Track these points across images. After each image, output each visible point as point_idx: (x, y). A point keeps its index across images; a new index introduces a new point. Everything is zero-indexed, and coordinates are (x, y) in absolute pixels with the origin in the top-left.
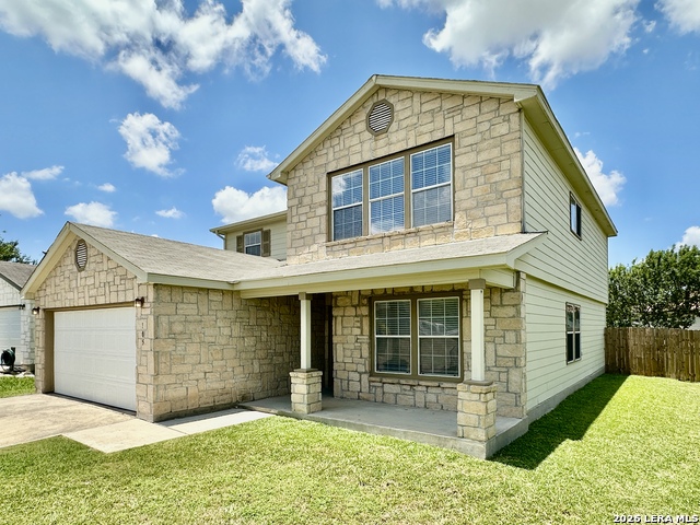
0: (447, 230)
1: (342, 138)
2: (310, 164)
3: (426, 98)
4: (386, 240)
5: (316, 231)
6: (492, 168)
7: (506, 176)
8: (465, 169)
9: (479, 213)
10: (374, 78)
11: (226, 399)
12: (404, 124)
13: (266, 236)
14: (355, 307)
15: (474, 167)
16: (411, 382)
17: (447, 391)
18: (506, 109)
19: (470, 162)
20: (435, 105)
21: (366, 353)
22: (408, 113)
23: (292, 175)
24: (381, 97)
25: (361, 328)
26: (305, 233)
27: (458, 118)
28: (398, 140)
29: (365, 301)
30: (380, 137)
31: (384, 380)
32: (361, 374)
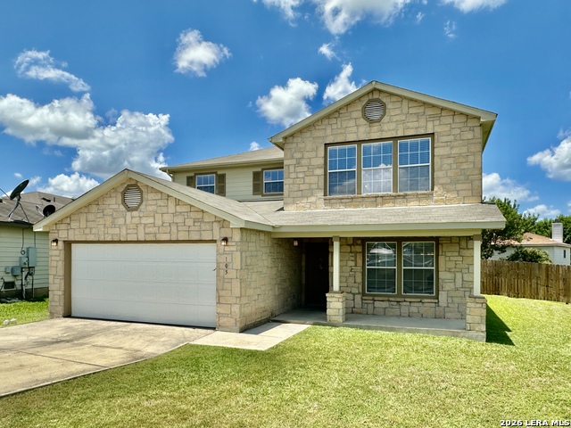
0: (428, 197)
1: (339, 120)
2: (308, 134)
3: (411, 104)
4: (379, 200)
5: (314, 186)
6: (461, 160)
7: (471, 166)
8: (442, 157)
9: (452, 188)
10: (374, 83)
11: (266, 315)
12: (395, 119)
14: (350, 245)
15: (449, 157)
16: (398, 300)
17: (426, 305)
18: (472, 123)
19: (446, 153)
20: (421, 110)
21: (359, 279)
22: (398, 112)
23: (290, 139)
24: (376, 96)
25: (355, 261)
26: (302, 187)
27: (437, 123)
28: (390, 128)
29: (359, 242)
30: (374, 124)
31: (376, 299)
32: (354, 294)
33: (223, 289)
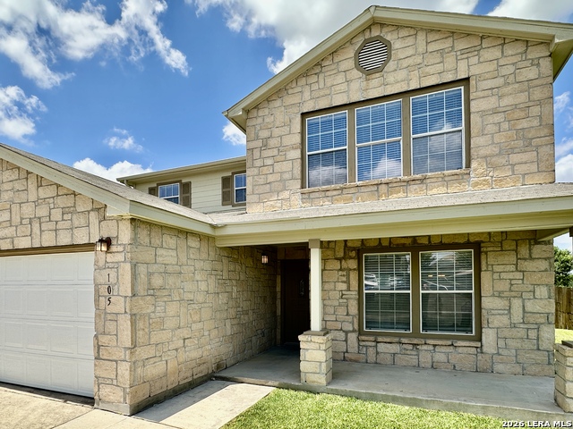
0: (462, 178)
1: (321, 76)
2: (278, 103)
3: (431, 37)
4: (383, 188)
5: (287, 176)
6: (518, 114)
7: (536, 123)
8: (483, 113)
9: (502, 161)
10: (372, 9)
11: (203, 370)
12: (405, 63)
13: (186, 188)
14: (340, 260)
15: (495, 112)
16: (415, 341)
17: (460, 350)
18: (535, 53)
19: (491, 106)
20: (447, 44)
21: (354, 310)
22: (410, 51)
23: (254, 113)
24: (375, 32)
25: (348, 282)
26: (271, 178)
27: (474, 60)
28: (396, 79)
29: (353, 254)
30: (374, 76)
31: (380, 339)
32: (347, 333)
33: (104, 333)
